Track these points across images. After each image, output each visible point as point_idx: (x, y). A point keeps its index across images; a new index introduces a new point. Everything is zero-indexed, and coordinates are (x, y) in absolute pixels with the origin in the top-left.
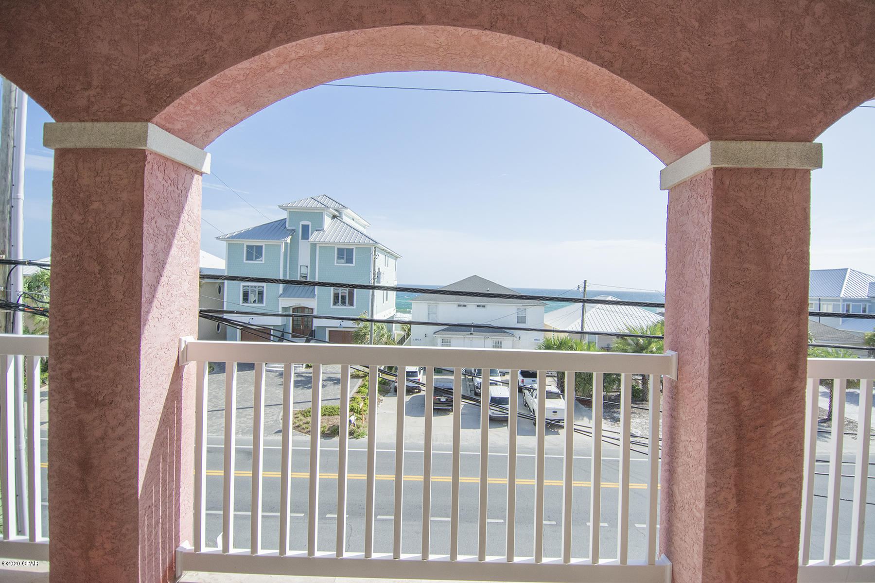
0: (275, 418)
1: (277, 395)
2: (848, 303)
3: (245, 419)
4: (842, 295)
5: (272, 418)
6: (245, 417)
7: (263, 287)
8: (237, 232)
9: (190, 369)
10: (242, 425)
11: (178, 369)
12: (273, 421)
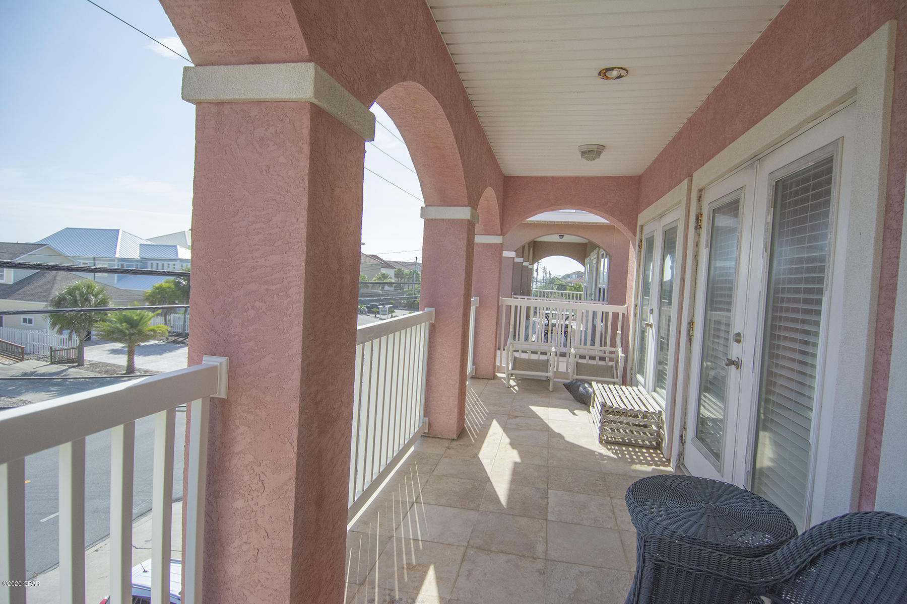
2: (123, 263)
4: (117, 256)
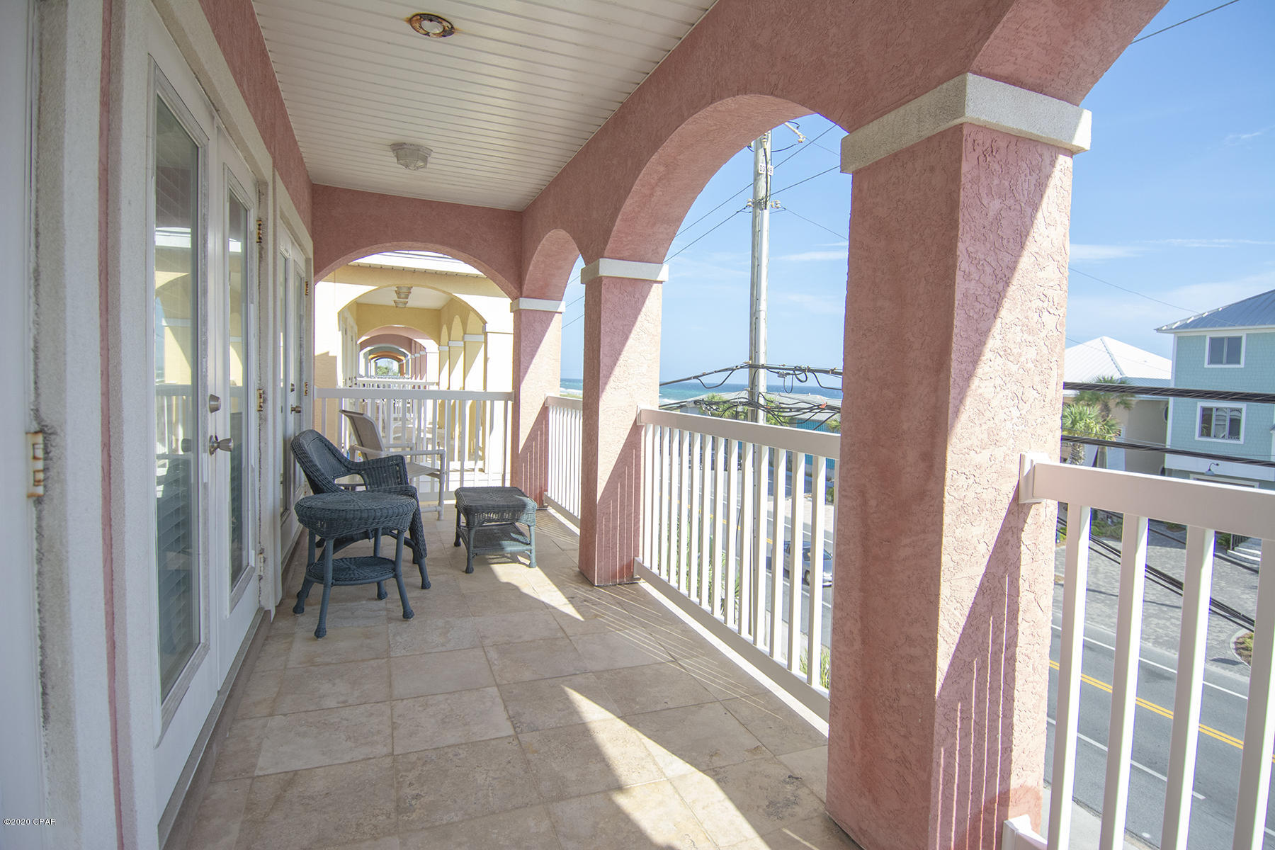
0: (1223, 636)
1: (1242, 603)
3: (1168, 624)
5: (1217, 636)
6: (1168, 620)
7: (1239, 411)
8: (1195, 317)
9: (1044, 514)
10: (1158, 630)
11: (1018, 509)
12: (1217, 640)
